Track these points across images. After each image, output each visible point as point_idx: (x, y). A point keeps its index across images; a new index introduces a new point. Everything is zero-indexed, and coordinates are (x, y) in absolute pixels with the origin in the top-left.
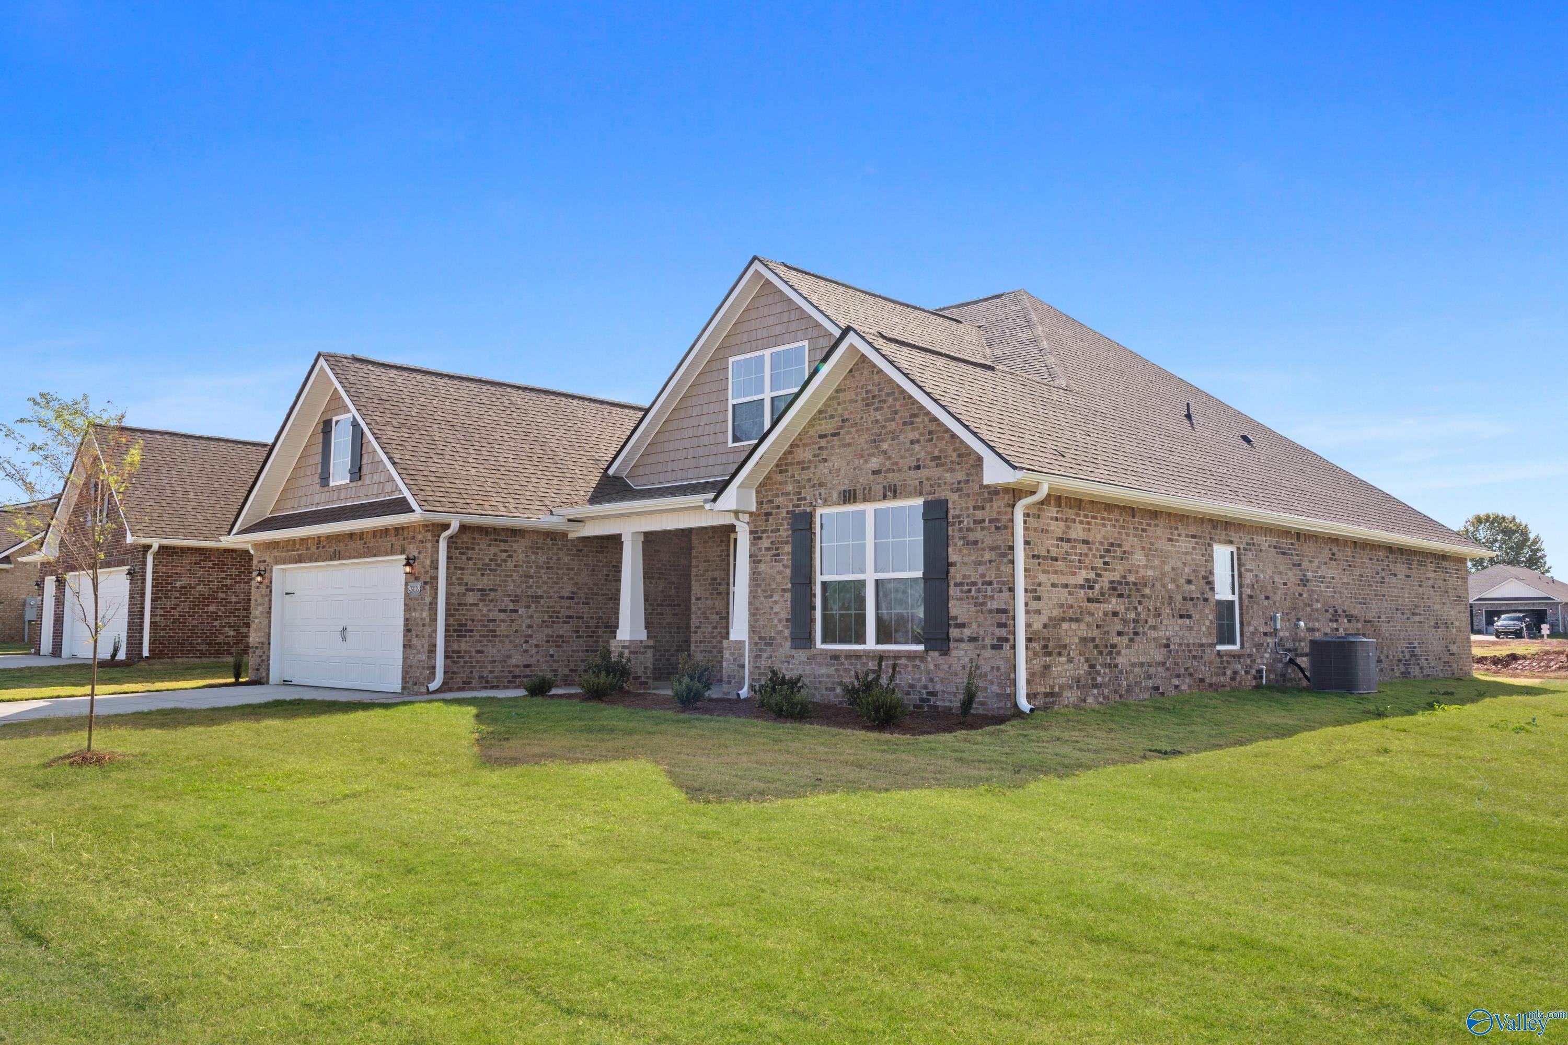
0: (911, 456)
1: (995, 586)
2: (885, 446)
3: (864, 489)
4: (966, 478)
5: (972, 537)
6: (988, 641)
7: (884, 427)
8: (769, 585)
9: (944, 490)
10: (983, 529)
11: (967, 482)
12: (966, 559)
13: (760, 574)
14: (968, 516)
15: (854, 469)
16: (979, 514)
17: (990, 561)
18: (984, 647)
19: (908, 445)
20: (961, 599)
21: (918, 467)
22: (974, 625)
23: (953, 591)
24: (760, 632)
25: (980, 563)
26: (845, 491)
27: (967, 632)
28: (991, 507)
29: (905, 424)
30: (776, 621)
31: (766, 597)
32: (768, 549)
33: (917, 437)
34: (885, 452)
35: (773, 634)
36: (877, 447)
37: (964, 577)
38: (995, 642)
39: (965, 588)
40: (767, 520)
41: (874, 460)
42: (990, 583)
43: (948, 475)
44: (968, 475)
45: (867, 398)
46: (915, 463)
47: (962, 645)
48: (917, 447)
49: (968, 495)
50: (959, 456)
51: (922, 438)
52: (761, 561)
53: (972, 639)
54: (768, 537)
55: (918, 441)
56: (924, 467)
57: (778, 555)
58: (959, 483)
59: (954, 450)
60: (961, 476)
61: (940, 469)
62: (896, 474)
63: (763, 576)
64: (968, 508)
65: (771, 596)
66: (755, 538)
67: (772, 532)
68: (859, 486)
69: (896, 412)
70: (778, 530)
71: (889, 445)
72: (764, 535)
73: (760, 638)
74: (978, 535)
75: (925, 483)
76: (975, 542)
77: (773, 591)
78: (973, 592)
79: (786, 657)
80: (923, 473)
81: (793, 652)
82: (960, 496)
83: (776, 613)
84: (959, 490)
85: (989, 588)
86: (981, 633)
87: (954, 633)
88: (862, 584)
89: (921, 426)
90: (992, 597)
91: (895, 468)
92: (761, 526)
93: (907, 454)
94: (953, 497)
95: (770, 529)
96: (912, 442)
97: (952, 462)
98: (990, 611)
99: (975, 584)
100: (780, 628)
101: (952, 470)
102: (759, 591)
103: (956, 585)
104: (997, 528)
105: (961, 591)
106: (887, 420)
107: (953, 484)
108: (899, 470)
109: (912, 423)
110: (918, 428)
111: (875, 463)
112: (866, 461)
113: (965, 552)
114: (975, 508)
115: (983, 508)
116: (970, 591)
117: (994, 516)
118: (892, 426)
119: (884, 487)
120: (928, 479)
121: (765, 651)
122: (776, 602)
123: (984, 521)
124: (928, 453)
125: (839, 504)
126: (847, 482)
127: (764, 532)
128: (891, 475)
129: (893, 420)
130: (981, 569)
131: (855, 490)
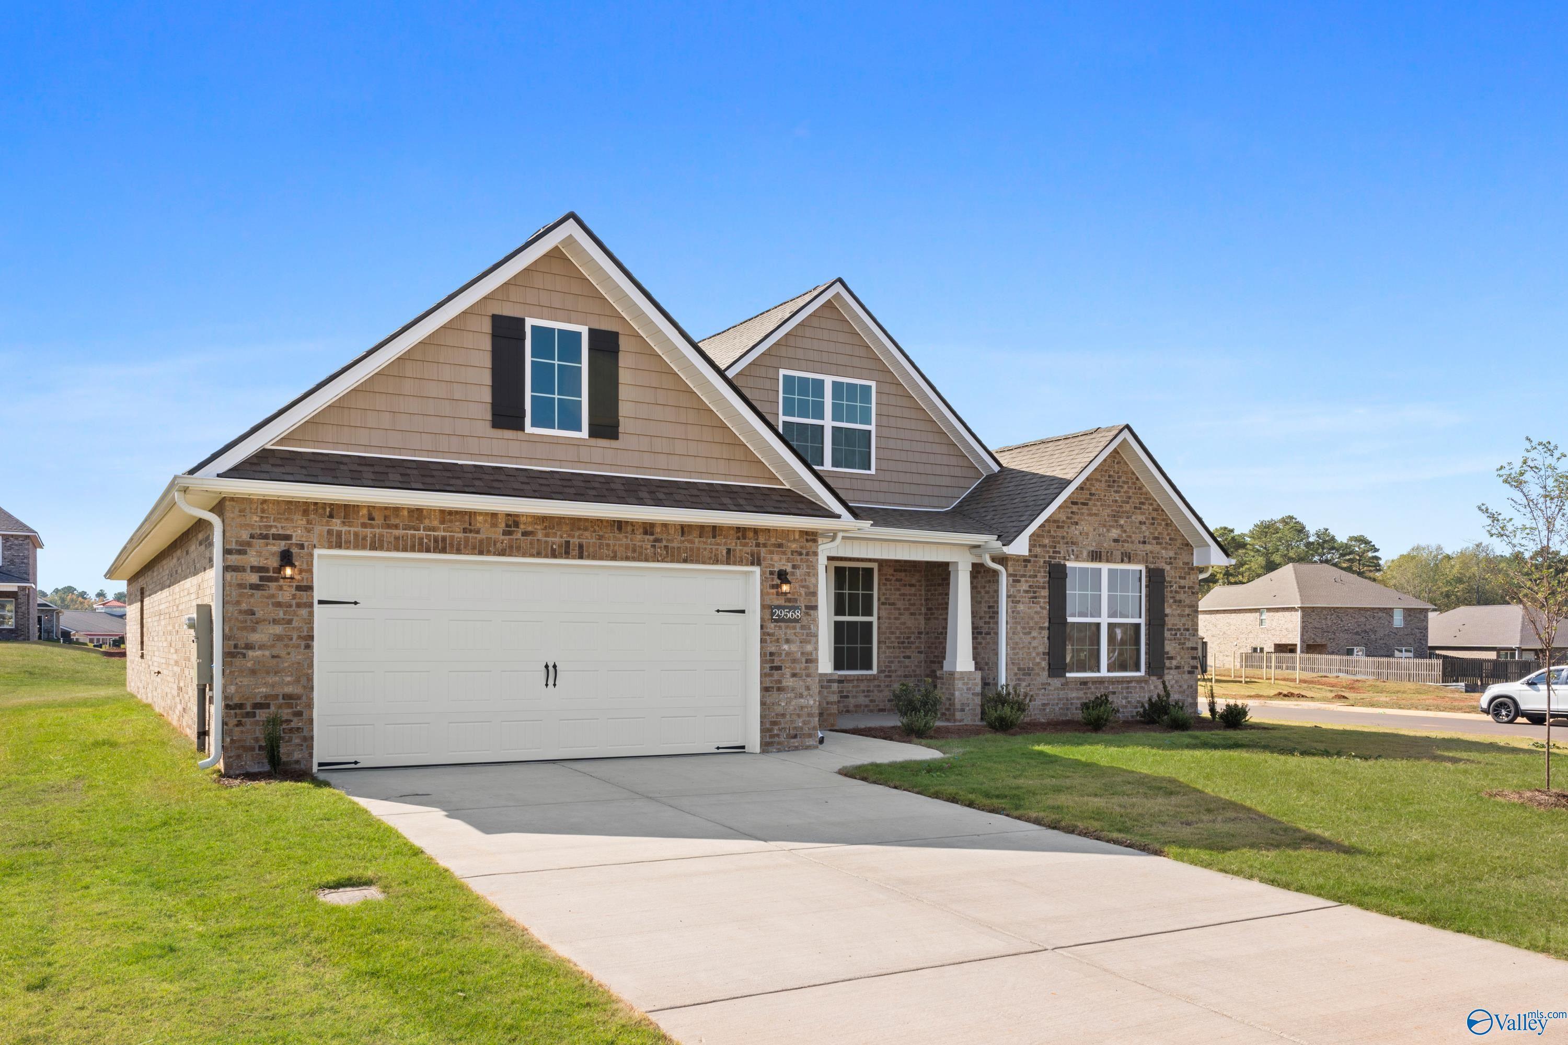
0: (1140, 533)
1: (1191, 632)
2: (1122, 522)
3: (1108, 552)
4: (1174, 556)
5: (1178, 597)
6: (1186, 669)
7: (1121, 506)
8: (1028, 623)
9: (1161, 562)
10: (1185, 592)
11: (1175, 558)
12: (1174, 613)
13: (1018, 613)
14: (1176, 583)
15: (1099, 535)
16: (1182, 582)
17: (1188, 615)
18: (1184, 672)
19: (1138, 525)
20: (1171, 640)
21: (1144, 542)
22: (1179, 658)
23: (1167, 634)
24: (1019, 664)
25: (1182, 616)
26: (1093, 551)
27: (1174, 663)
28: (1190, 578)
29: (1135, 508)
30: (1034, 654)
31: (1025, 634)
32: (1026, 592)
33: (1144, 520)
34: (1122, 526)
35: (1031, 665)
36: (1116, 521)
37: (1173, 625)
38: (1190, 669)
39: (1173, 632)
40: (1026, 566)
41: (1114, 531)
42: (1188, 630)
43: (1163, 551)
44: (1176, 554)
45: (1109, 481)
46: (1142, 539)
47: (1172, 672)
48: (1144, 528)
49: (1176, 568)
50: (1170, 539)
51: (1147, 522)
52: (1019, 601)
53: (1177, 668)
54: (1027, 581)
55: (1145, 523)
56: (1149, 543)
57: (1035, 597)
58: (1170, 558)
59: (1168, 534)
60: (1171, 554)
61: (1159, 546)
62: (1130, 545)
63: (1021, 615)
64: (1176, 577)
65: (1030, 633)
66: (1014, 581)
67: (1030, 577)
68: (1103, 550)
69: (1130, 498)
70: (1036, 576)
71: (1126, 522)
72: (1023, 579)
73: (1019, 669)
74: (1181, 596)
75: (1149, 555)
76: (1180, 601)
77: (1031, 628)
78: (1178, 635)
79: (1043, 684)
80: (1148, 547)
81: (1050, 680)
82: (1171, 569)
83: (1034, 648)
84: (1170, 563)
85: (1187, 633)
86: (1183, 663)
87: (1167, 663)
88: (1098, 625)
89: (1147, 512)
90: (1189, 639)
91: (1129, 540)
92: (1020, 571)
93: (1137, 531)
94: (1167, 568)
95: (1028, 574)
96: (1141, 523)
97: (1166, 543)
98: (1188, 648)
99: (1179, 629)
100: (1038, 660)
101: (1166, 549)
102: (1019, 627)
103: (1169, 630)
104: (1193, 593)
105: (1171, 634)
106: (1123, 502)
107: (1167, 558)
108: (1132, 542)
109: (1140, 509)
110: (1144, 514)
111: (1115, 533)
112: (1108, 531)
113: (1174, 607)
114: (1180, 577)
115: (1185, 578)
116: (1176, 634)
117: (1191, 584)
118: (1127, 507)
119: (1122, 553)
120: (1151, 552)
121: (1024, 680)
122: (1034, 638)
123: (1185, 587)
124: (1151, 533)
125: (1088, 561)
126: (1094, 544)
127: (1024, 576)
128: (1126, 545)
129: (1128, 503)
130: (1184, 620)
131: (1100, 552)
